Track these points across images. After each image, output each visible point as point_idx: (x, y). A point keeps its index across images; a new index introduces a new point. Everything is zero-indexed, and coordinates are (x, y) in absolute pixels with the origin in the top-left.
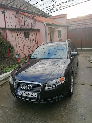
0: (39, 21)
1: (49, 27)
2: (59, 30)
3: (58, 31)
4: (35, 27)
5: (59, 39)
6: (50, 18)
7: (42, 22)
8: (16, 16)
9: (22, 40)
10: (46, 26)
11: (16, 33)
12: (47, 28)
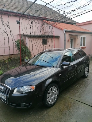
0: (59, 29)
1: (69, 34)
2: (83, 37)
3: (81, 38)
4: (53, 34)
5: (82, 46)
6: (76, 25)
7: (62, 29)
8: (32, 25)
9: (36, 46)
10: (65, 34)
11: (30, 40)
12: (67, 35)
